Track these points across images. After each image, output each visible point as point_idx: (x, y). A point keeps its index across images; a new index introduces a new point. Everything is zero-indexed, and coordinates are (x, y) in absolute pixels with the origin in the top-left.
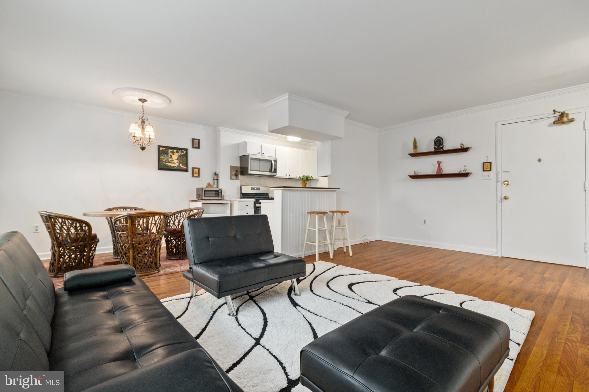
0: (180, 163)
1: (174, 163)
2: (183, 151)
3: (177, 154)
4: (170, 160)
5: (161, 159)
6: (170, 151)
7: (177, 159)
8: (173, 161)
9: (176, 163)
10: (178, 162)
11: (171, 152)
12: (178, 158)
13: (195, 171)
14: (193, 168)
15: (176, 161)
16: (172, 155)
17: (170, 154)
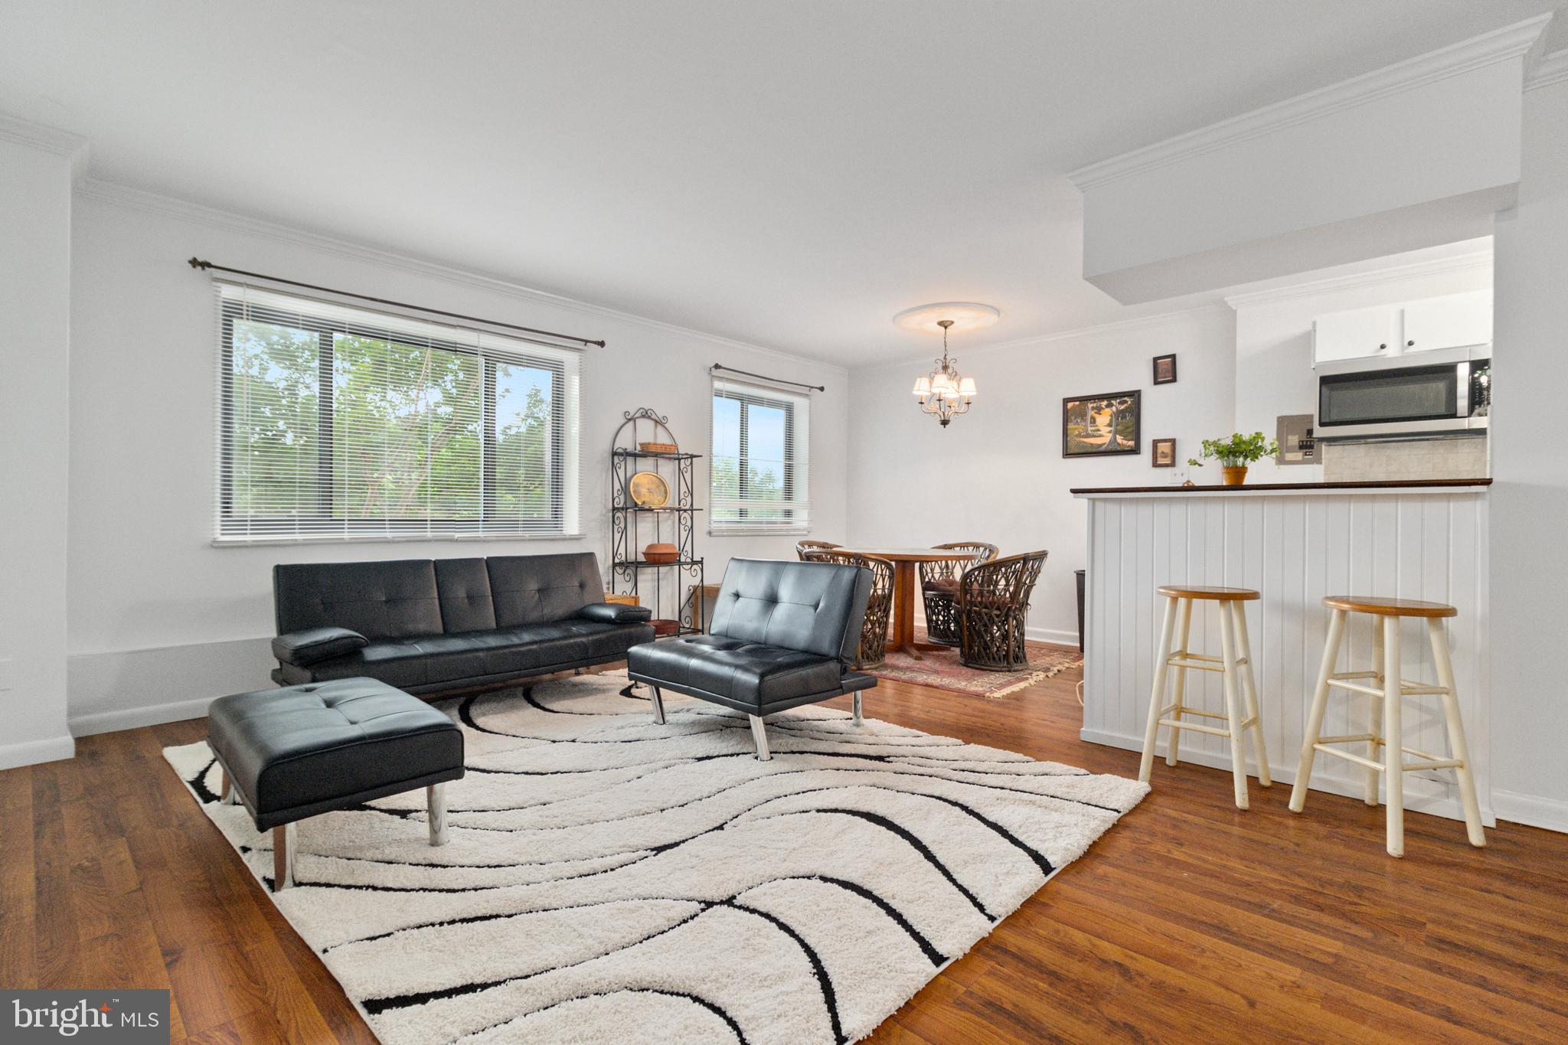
0: (1116, 432)
1: (1100, 436)
2: (1126, 398)
3: (1108, 410)
4: (1090, 429)
5: (1069, 432)
6: (1090, 406)
7: (1110, 425)
8: (1099, 430)
9: (1105, 434)
10: (1110, 432)
11: (1093, 408)
12: (1111, 421)
13: (1159, 451)
14: (1155, 443)
15: (1105, 430)
16: (1096, 416)
17: (1090, 413)
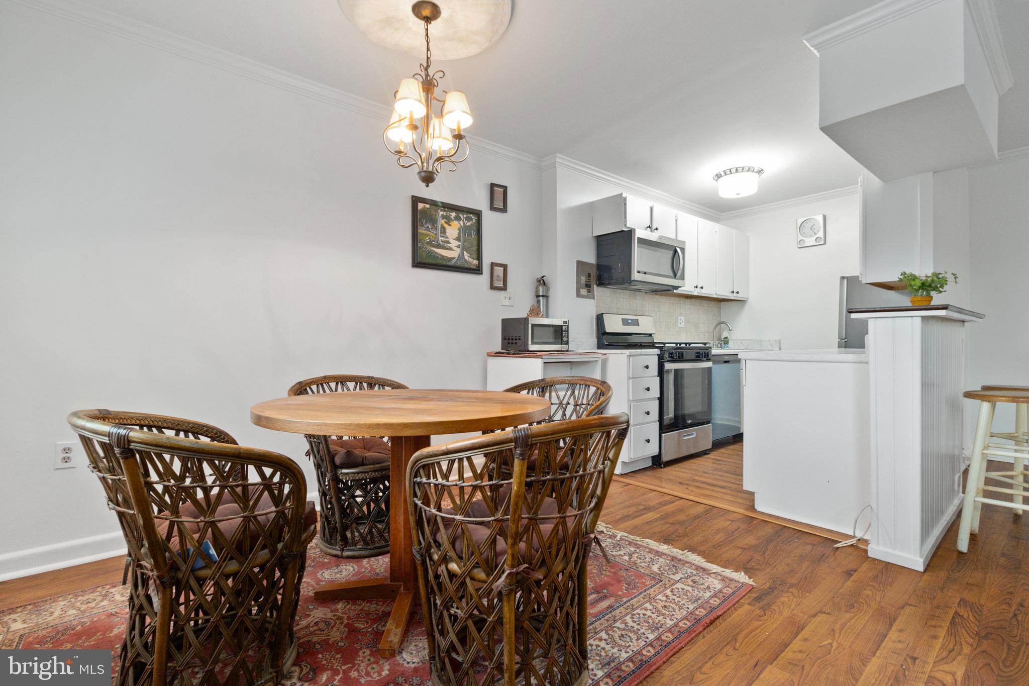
0: (463, 248)
1: (450, 249)
2: (471, 216)
3: (456, 222)
4: (440, 238)
5: (419, 237)
6: (441, 213)
7: (458, 239)
8: (449, 242)
9: (454, 248)
10: (458, 247)
11: (443, 217)
12: (459, 234)
13: (495, 274)
14: (493, 265)
15: (454, 244)
16: (446, 226)
17: (442, 222)
